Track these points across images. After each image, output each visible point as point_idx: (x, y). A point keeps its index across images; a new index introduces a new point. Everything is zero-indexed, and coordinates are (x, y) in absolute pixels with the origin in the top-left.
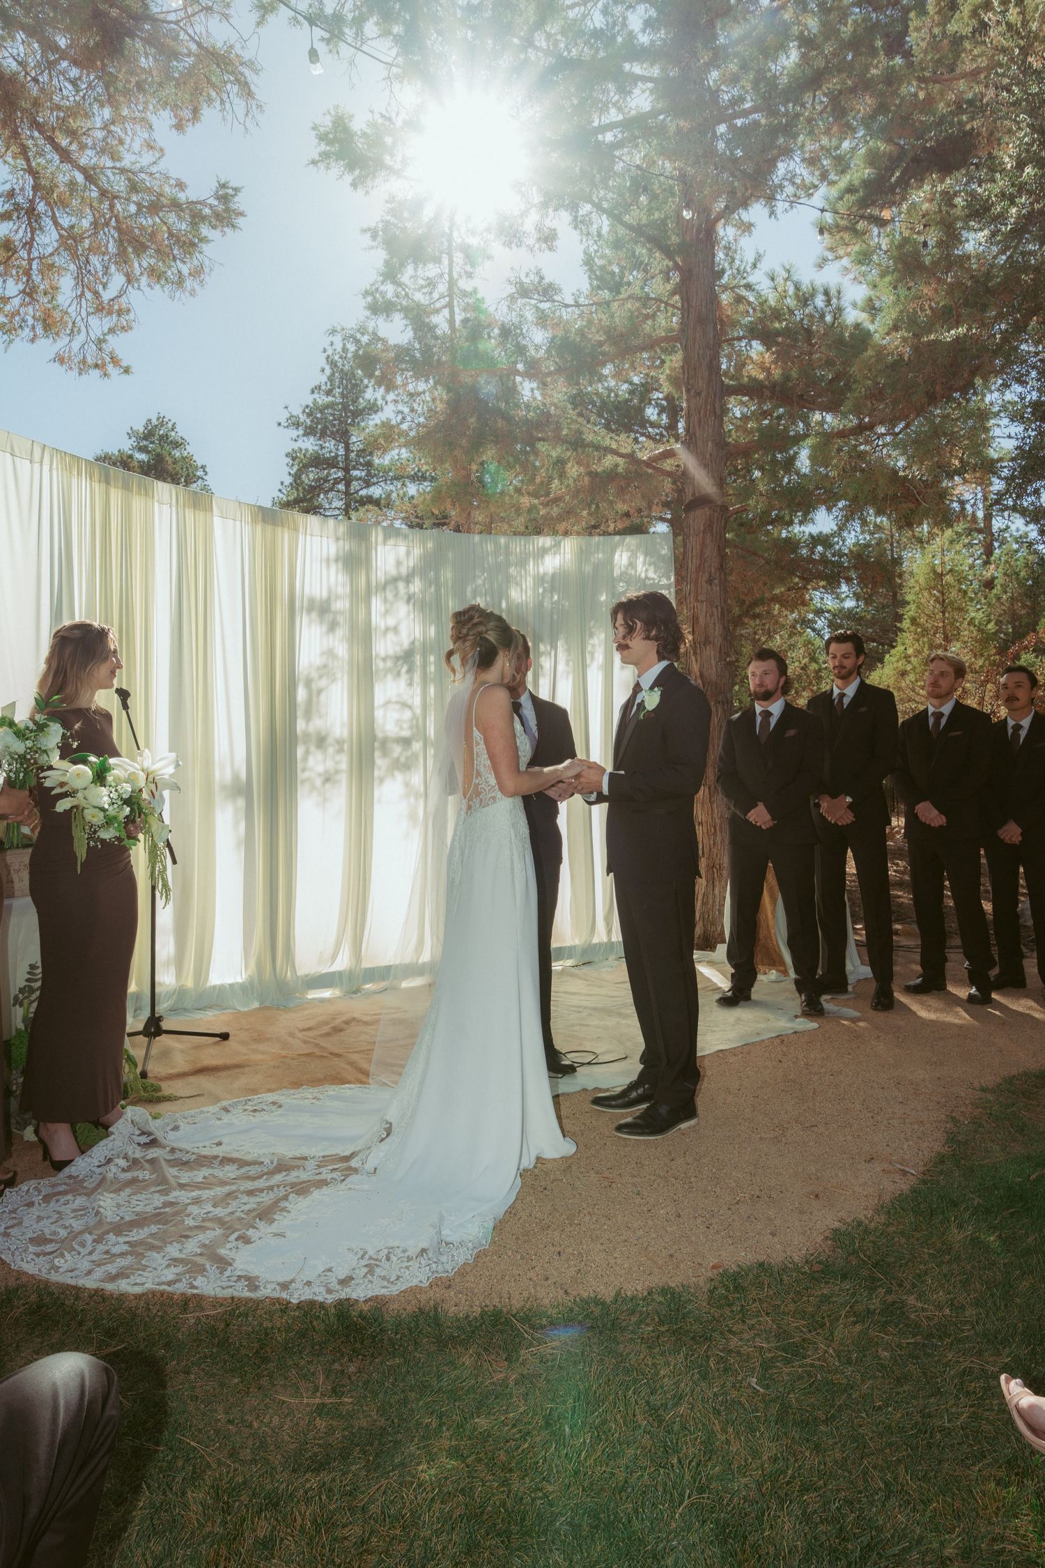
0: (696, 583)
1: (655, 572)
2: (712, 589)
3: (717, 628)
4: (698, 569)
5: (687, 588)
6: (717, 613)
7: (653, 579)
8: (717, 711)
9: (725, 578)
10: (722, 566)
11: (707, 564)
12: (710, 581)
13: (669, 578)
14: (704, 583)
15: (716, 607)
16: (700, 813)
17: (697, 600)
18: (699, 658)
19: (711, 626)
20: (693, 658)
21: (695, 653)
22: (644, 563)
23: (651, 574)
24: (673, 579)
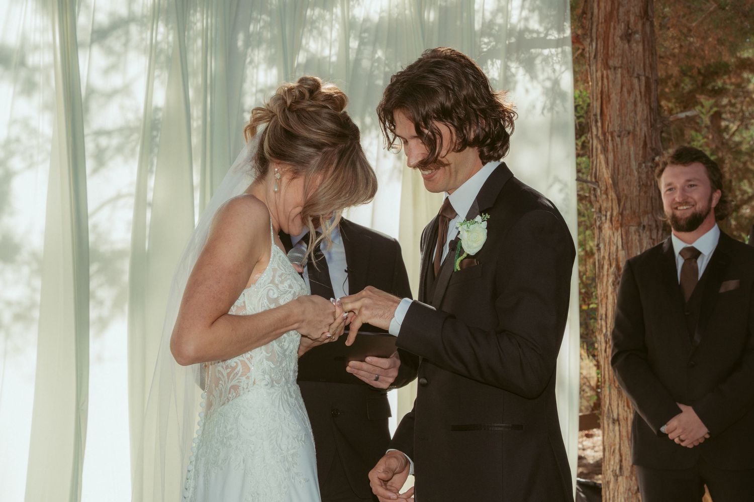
0: (606, 39)
1: (541, 22)
2: (630, 47)
3: (639, 109)
4: (610, 17)
5: (590, 48)
6: (638, 86)
7: (538, 32)
8: (640, 241)
9: (653, 32)
10: (646, 12)
11: (622, 10)
12: (628, 37)
13: (561, 30)
14: (618, 40)
15: (638, 77)
16: (614, 404)
17: (607, 66)
18: (611, 156)
19: (630, 106)
20: (602, 157)
21: (605, 150)
22: (522, 7)
23: (535, 24)
24: (568, 33)
